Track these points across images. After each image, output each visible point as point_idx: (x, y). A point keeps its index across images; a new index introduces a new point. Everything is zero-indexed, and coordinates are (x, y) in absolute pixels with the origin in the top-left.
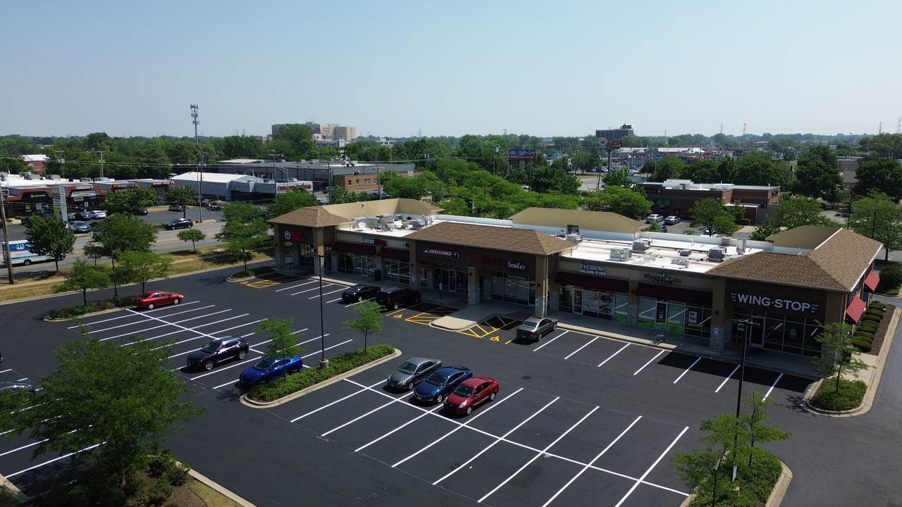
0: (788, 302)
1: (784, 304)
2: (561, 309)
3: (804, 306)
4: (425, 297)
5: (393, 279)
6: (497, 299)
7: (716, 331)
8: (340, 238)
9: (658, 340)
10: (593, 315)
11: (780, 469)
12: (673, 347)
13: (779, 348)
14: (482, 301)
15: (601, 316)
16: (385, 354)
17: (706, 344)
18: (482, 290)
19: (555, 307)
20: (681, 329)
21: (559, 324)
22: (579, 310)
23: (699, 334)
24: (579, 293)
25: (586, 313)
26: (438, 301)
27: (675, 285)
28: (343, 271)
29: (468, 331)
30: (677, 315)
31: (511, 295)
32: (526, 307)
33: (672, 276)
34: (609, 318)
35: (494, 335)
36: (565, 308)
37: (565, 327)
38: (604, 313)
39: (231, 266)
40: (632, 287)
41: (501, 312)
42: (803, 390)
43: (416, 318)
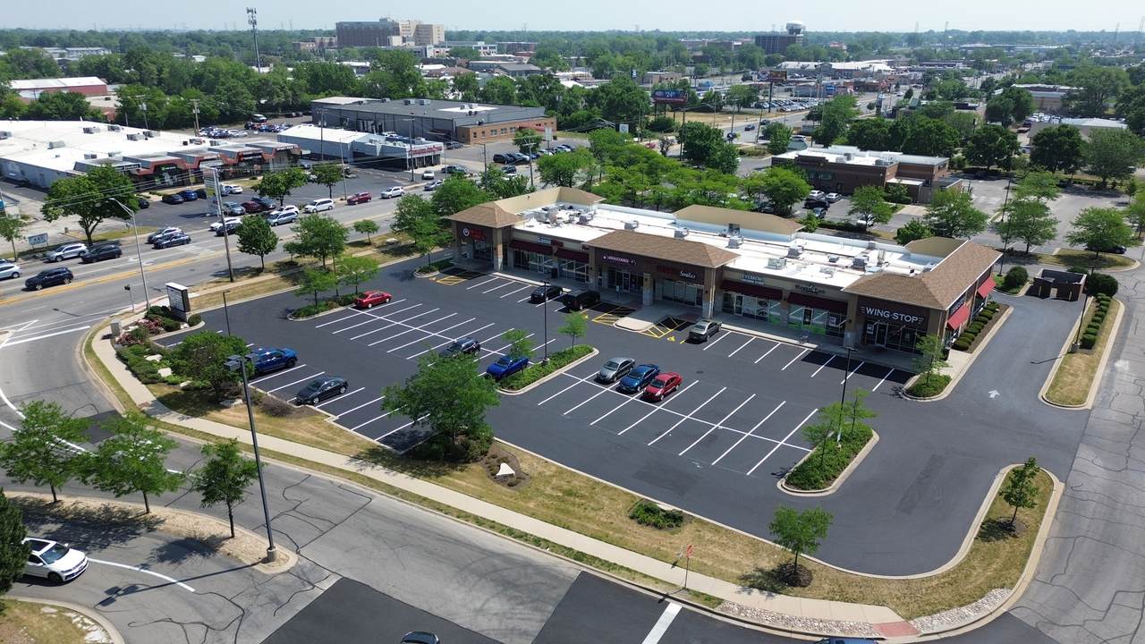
0: (902, 315)
1: (900, 317)
2: (724, 311)
3: (914, 319)
4: (604, 298)
5: (569, 276)
6: (667, 301)
7: (848, 335)
8: (517, 236)
9: (803, 341)
10: (752, 316)
11: (871, 436)
12: (815, 346)
13: (896, 347)
14: (655, 302)
15: (758, 318)
16: (588, 353)
17: (841, 344)
18: (654, 291)
19: (720, 310)
20: (824, 330)
21: (723, 325)
22: (739, 310)
23: (835, 335)
24: (740, 298)
25: (745, 315)
26: (615, 302)
27: (820, 295)
28: (519, 267)
29: (647, 332)
30: (820, 318)
31: (680, 297)
32: (693, 309)
33: (819, 288)
34: (765, 319)
35: (669, 335)
36: (728, 310)
37: (728, 328)
38: (761, 315)
39: (408, 258)
40: (786, 295)
41: (673, 313)
42: (904, 382)
43: (601, 318)
